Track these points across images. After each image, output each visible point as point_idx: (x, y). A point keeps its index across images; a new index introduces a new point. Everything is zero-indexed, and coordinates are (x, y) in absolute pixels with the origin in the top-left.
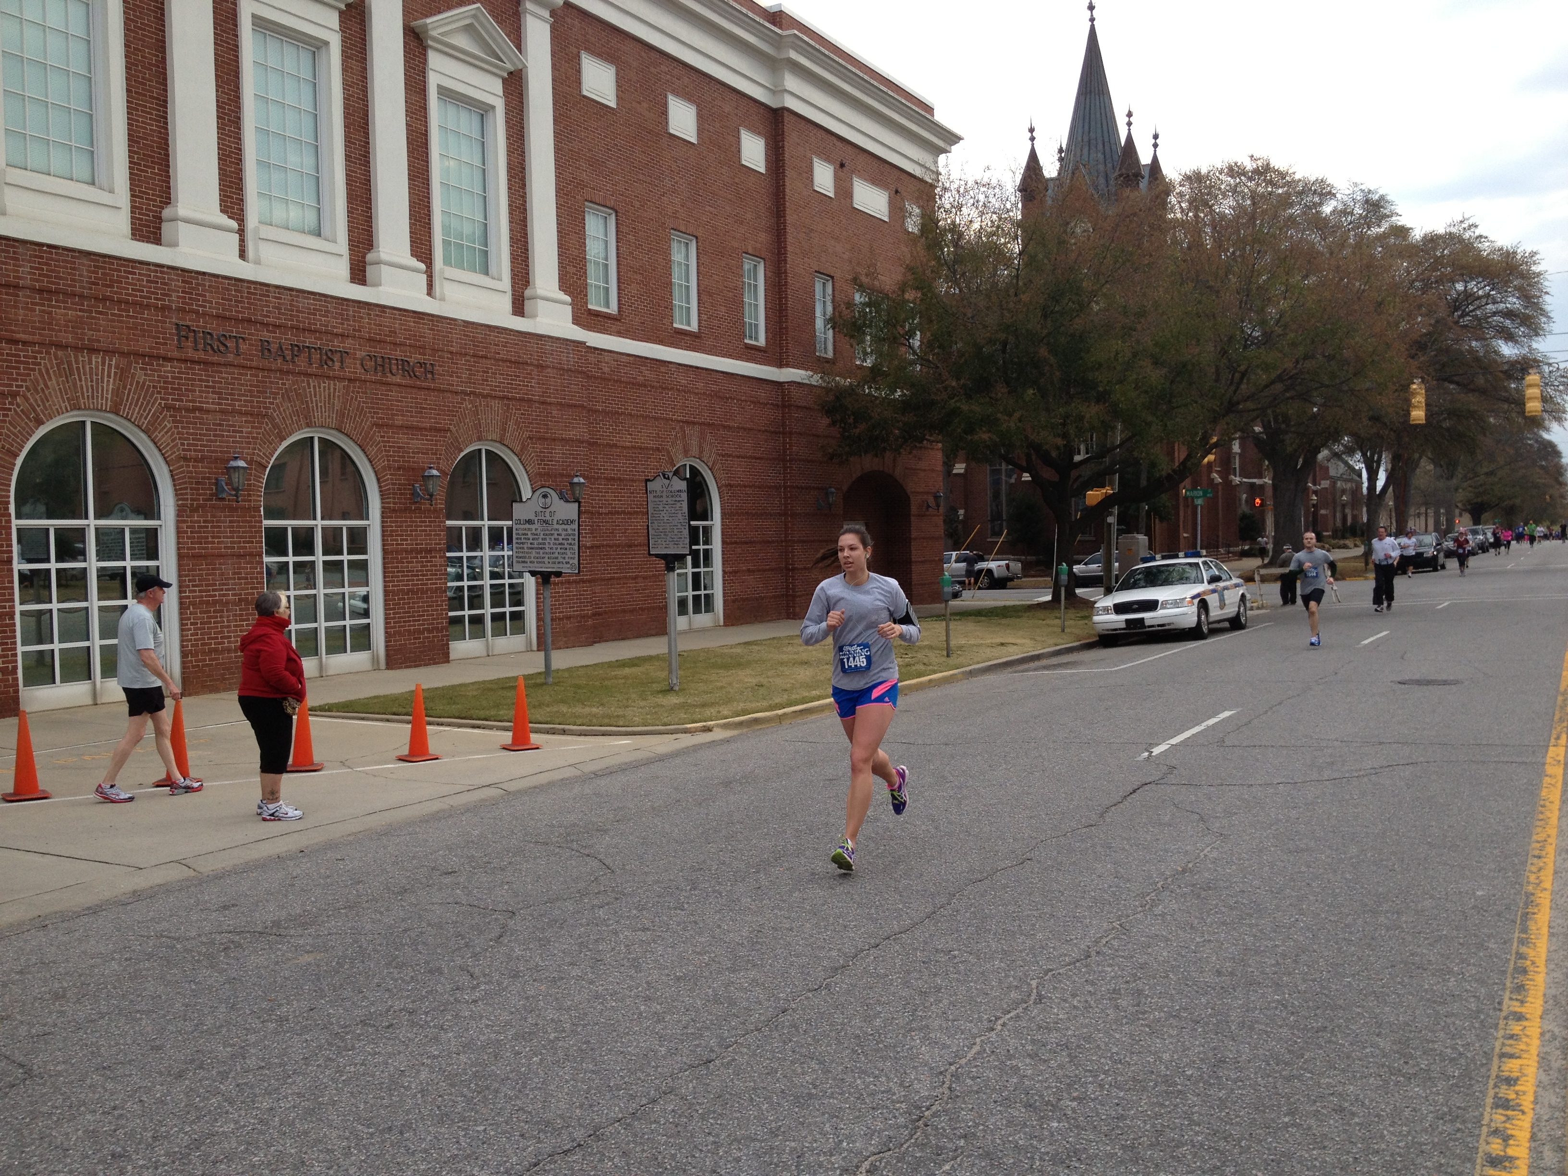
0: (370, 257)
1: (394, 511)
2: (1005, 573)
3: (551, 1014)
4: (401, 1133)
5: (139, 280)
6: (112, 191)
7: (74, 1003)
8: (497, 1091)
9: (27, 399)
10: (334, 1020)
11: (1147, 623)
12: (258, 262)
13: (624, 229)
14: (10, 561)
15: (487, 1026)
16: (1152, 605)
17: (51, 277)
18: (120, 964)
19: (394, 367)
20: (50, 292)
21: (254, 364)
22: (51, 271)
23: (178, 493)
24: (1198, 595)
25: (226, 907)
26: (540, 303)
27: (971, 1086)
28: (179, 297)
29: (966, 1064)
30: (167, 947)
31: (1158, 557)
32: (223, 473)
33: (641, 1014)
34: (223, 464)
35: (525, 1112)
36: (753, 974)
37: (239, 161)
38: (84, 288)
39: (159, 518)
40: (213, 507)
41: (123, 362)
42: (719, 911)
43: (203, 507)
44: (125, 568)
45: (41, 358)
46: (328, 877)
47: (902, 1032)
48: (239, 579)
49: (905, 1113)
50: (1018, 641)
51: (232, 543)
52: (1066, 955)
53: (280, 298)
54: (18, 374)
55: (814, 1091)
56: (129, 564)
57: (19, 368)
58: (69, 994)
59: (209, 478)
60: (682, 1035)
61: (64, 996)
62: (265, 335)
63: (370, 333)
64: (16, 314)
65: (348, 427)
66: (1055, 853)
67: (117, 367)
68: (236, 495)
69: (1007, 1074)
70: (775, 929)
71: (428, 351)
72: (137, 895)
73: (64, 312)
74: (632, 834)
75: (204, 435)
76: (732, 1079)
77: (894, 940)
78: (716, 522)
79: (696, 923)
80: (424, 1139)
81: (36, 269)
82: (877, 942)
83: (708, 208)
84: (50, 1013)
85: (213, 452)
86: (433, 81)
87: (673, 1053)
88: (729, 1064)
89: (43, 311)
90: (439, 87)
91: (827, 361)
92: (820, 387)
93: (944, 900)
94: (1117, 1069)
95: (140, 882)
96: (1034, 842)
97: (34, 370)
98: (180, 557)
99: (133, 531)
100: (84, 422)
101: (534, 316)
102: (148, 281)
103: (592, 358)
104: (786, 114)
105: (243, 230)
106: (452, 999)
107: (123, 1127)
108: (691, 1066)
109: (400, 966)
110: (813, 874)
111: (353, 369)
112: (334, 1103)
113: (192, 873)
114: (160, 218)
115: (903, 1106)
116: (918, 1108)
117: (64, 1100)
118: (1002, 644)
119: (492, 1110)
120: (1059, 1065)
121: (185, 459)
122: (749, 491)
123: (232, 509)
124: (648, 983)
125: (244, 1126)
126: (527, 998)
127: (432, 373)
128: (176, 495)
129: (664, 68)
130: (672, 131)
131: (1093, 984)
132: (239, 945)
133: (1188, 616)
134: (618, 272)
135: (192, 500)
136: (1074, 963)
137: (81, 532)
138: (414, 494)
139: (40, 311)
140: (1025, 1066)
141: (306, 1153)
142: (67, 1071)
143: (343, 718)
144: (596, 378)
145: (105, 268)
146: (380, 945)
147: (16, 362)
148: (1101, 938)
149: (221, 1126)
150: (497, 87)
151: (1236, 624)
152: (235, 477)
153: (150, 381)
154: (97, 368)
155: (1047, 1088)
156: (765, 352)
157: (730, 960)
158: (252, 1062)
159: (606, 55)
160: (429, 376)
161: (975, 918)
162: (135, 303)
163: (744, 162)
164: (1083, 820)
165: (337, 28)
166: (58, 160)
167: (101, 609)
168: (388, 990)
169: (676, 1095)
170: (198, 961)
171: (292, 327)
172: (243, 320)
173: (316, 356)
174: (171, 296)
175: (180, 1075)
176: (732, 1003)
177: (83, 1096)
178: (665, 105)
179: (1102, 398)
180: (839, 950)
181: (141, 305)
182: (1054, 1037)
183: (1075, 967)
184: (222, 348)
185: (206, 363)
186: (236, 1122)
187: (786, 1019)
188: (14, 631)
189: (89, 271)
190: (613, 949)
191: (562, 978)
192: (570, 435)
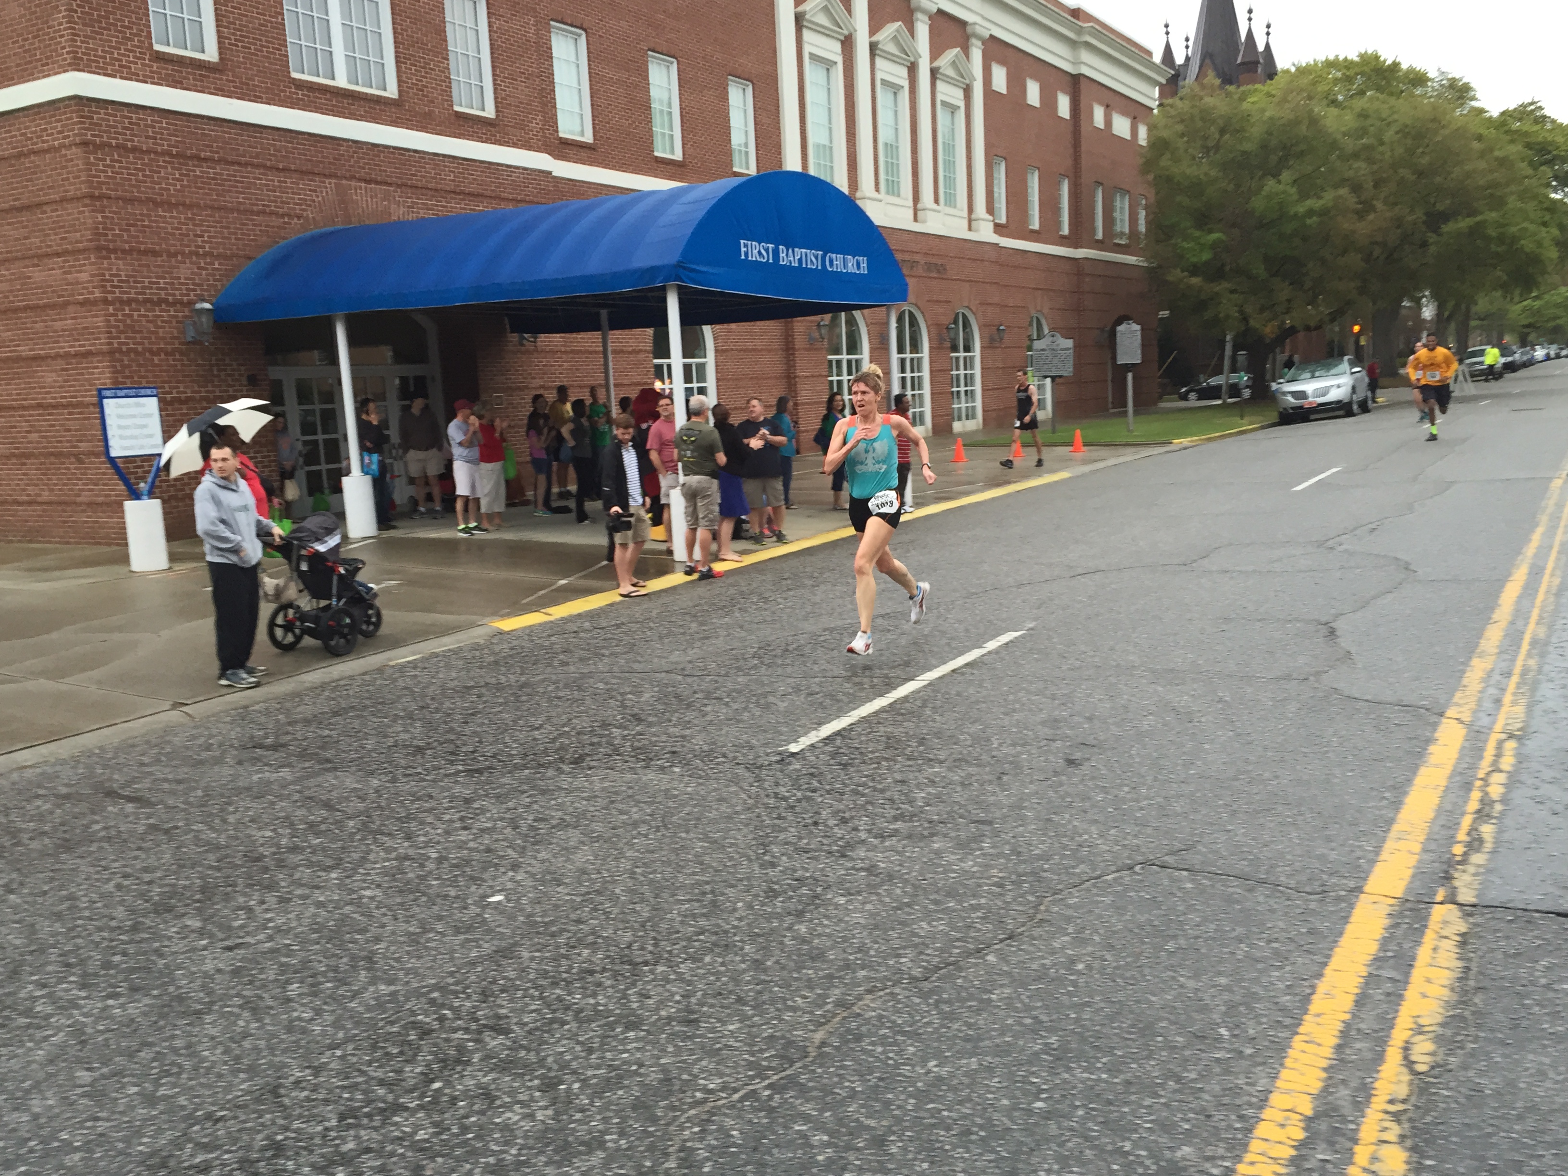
0: (920, 205)
1: (932, 348)
13: (1009, 170)
19: (933, 268)
26: (980, 222)
34: (883, 325)
37: (878, 162)
59: (879, 333)
71: (943, 257)
83: (1043, 148)
86: (940, 98)
90: (942, 101)
91: (1100, 242)
99: (855, 361)
101: (977, 231)
103: (1001, 253)
104: (1082, 79)
105: (883, 200)
111: (922, 270)
122: (1063, 331)
127: (944, 269)
129: (1025, 61)
130: (1028, 102)
134: (1006, 198)
150: (962, 95)
156: (1069, 239)
159: (1002, 62)
163: (1059, 114)
165: (907, 78)
178: (1026, 85)
192: (993, 301)
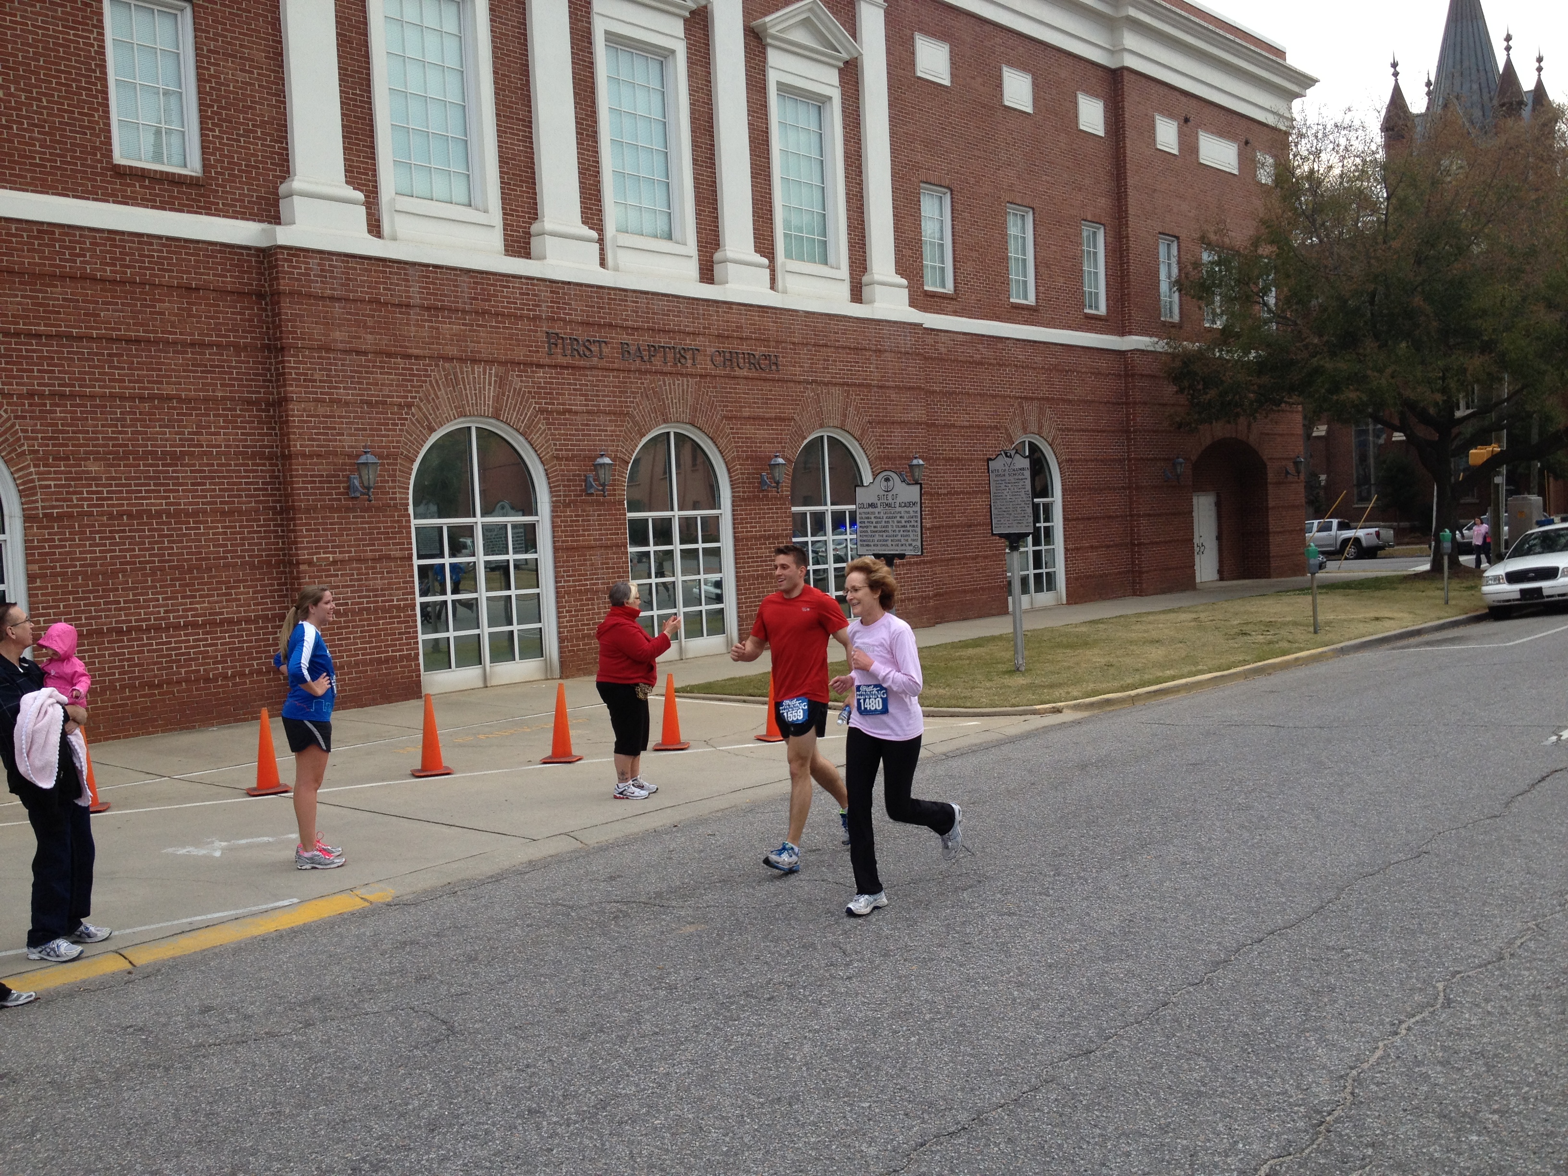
0: (717, 256)
1: (744, 499)
2: (1375, 541)
3: (924, 995)
4: (790, 1104)
5: (513, 293)
6: (486, 211)
7: (486, 966)
8: (878, 1068)
9: (420, 409)
10: (718, 990)
11: (1546, 592)
12: (616, 269)
13: (959, 207)
14: (410, 558)
15: (864, 1003)
16: (1551, 573)
17: (436, 294)
18: (523, 931)
19: (741, 361)
20: (436, 308)
21: (616, 366)
22: (438, 289)
23: (553, 490)
25: (612, 878)
26: (877, 288)
27: (1376, 1092)
28: (548, 307)
29: (1369, 1069)
30: (563, 915)
31: (1557, 519)
32: (591, 470)
33: (1014, 1000)
34: (590, 461)
35: (907, 1091)
36: (1128, 964)
37: (597, 173)
38: (465, 303)
39: (537, 515)
40: (583, 502)
41: (502, 369)
42: (1087, 898)
43: (575, 502)
44: (508, 561)
45: (432, 371)
46: (702, 851)
47: (1295, 1032)
48: (607, 568)
49: (1305, 1117)
50: (1395, 615)
51: (601, 535)
52: (1475, 957)
53: (637, 302)
54: (412, 386)
55: (1202, 1088)
56: (511, 557)
57: (412, 381)
58: (480, 957)
59: (579, 475)
60: (1059, 1023)
61: (476, 959)
62: (625, 338)
63: (718, 329)
64: (408, 331)
65: (700, 422)
66: (1455, 846)
67: (496, 376)
68: (603, 490)
69: (1416, 1081)
70: (1148, 919)
71: (772, 344)
72: (532, 865)
73: (449, 327)
74: (989, 816)
75: (574, 435)
76: (1115, 1072)
77: (1279, 935)
78: (1057, 498)
79: (1062, 908)
80: (812, 1112)
81: (424, 288)
82: (1261, 936)
83: (1044, 178)
84: (466, 974)
85: (581, 450)
86: (773, 78)
87: (1051, 1041)
88: (1110, 1057)
89: (432, 327)
90: (778, 83)
91: (1173, 325)
92: (1166, 353)
93: (1332, 895)
94: (1543, 1081)
95: (535, 852)
96: (1430, 834)
97: (426, 382)
98: (556, 549)
99: (514, 527)
100: (469, 428)
101: (871, 302)
102: (521, 294)
103: (929, 340)
104: (1125, 73)
105: (602, 240)
106: (827, 975)
107: (537, 1084)
108: (1071, 1056)
109: (776, 940)
110: (1184, 863)
111: (704, 365)
112: (725, 1072)
113: (581, 846)
114: (529, 233)
115: (1302, 1109)
116: (1319, 1112)
117: (483, 1057)
118: (1377, 619)
119: (875, 1087)
120: (1474, 1074)
121: (557, 458)
122: (1091, 465)
123: (600, 504)
124: (1018, 968)
125: (644, 1089)
126: (900, 977)
127: (776, 364)
128: (551, 492)
129: (998, 40)
130: (1007, 103)
131: (1508, 988)
132: (626, 915)
134: (954, 251)
135: (565, 496)
136: (1485, 965)
137: (469, 530)
138: (762, 482)
139: (430, 327)
140: (1437, 1074)
141: (702, 1119)
142: (484, 1028)
143: (704, 699)
144: (935, 358)
145: (483, 284)
146: (755, 919)
147: (410, 375)
148: (1515, 938)
149: (624, 1089)
150: (833, 77)
152: (601, 473)
153: (526, 387)
154: (479, 377)
155: (1463, 1098)
156: (1106, 320)
157: (1102, 949)
158: (647, 1027)
159: (939, 35)
160: (774, 367)
161: (1369, 914)
162: (510, 315)
163: (1082, 127)
164: (1486, 811)
165: (682, 35)
166: (439, 187)
167: (488, 599)
168: (766, 963)
169: (1058, 1084)
170: (591, 929)
171: (649, 329)
172: (605, 325)
173: (670, 355)
174: (540, 306)
175: (583, 1038)
176: (1109, 993)
177: (499, 1053)
178: (1000, 78)
179: (1487, 347)
180: (1219, 943)
181: (516, 316)
182: (1466, 1045)
183: (1487, 970)
184: (587, 353)
185: (573, 368)
186: (637, 1085)
187: (1167, 1012)
188: (416, 621)
189: (469, 288)
190: (980, 933)
191: (933, 960)
192: (911, 416)
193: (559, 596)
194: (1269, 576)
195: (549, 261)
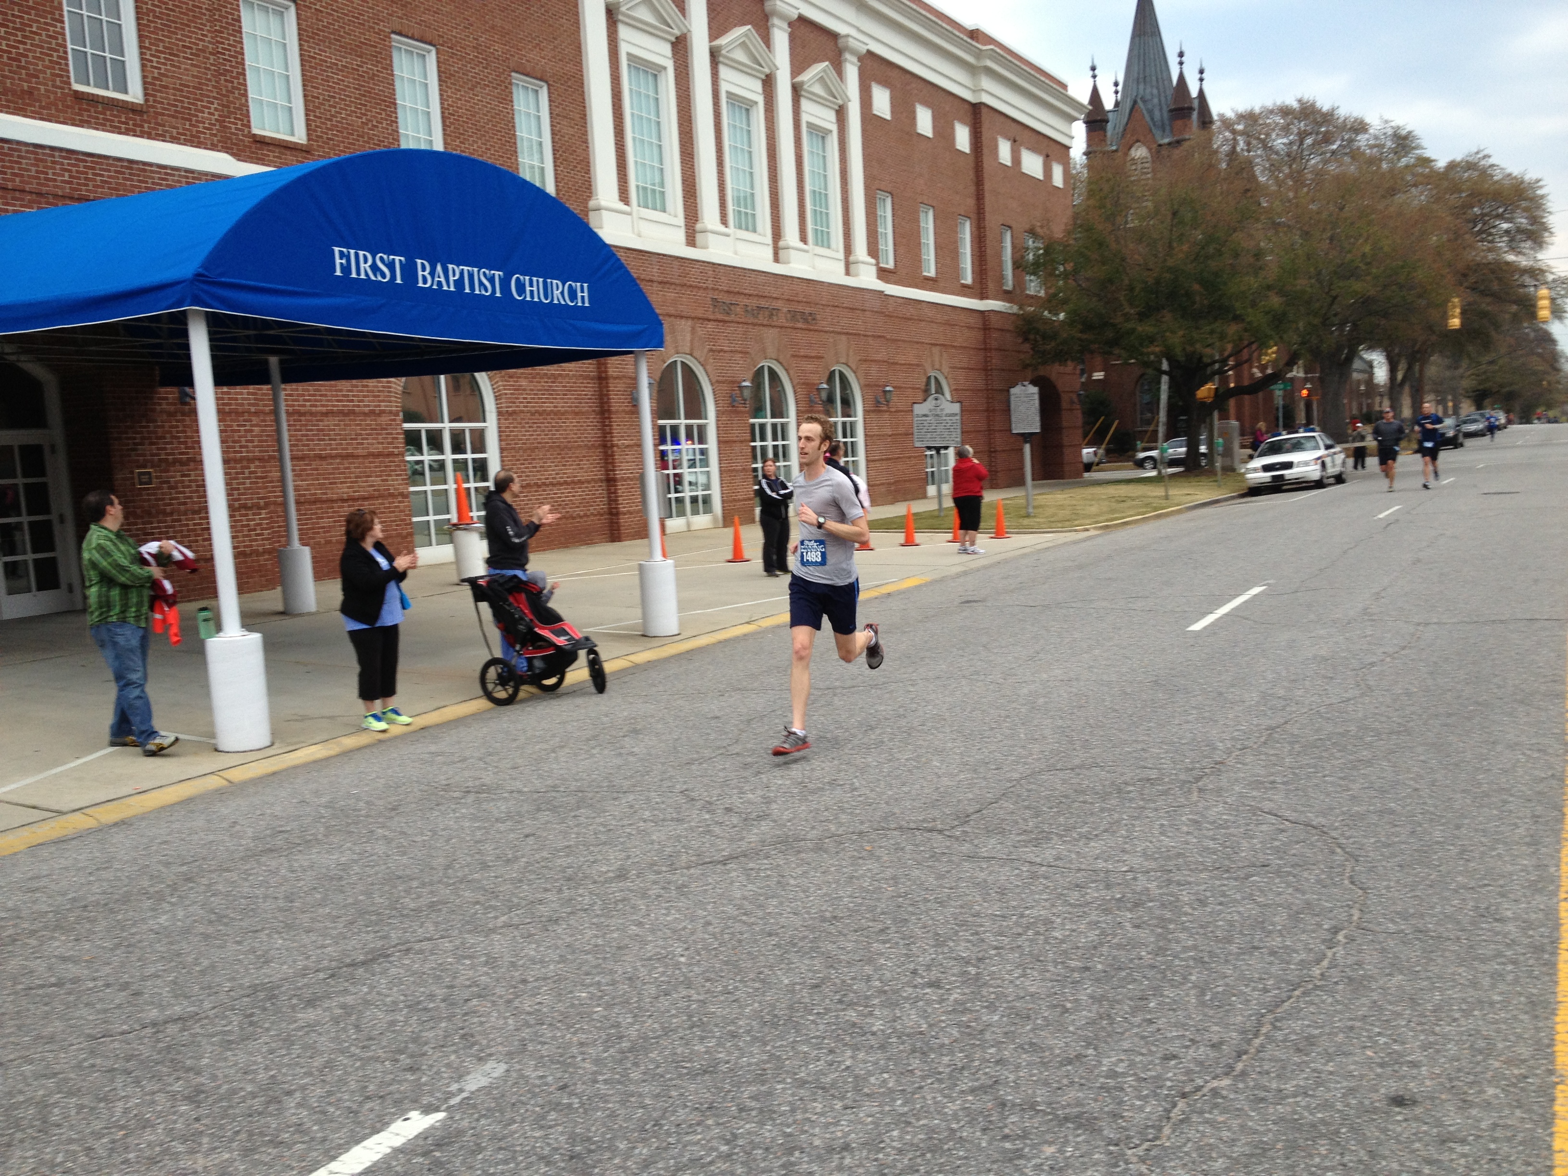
0: (781, 244)
6: (676, 216)
11: (1286, 477)
12: (736, 254)
13: (896, 207)
16: (1288, 465)
20: (664, 283)
21: (742, 320)
23: (716, 403)
24: (1318, 458)
28: (711, 280)
37: (725, 189)
38: (675, 279)
39: (705, 419)
40: (731, 411)
41: (693, 323)
43: (727, 411)
48: (743, 456)
51: (738, 433)
53: (750, 277)
56: (697, 448)
59: (730, 393)
62: (746, 301)
63: (787, 295)
65: (780, 358)
67: (691, 327)
71: (812, 305)
73: (671, 295)
75: (726, 366)
81: (659, 269)
83: (940, 185)
85: (729, 377)
91: (1010, 292)
98: (718, 442)
99: (698, 426)
100: (677, 361)
101: (856, 275)
102: (700, 272)
104: (983, 107)
105: (730, 234)
114: (696, 231)
121: (719, 382)
122: (967, 393)
123: (738, 412)
127: (814, 319)
129: (914, 85)
130: (919, 131)
133: (1313, 472)
134: (894, 237)
135: (722, 407)
137: (678, 428)
139: (662, 295)
144: (888, 316)
145: (683, 266)
151: (1339, 479)
152: (744, 392)
153: (704, 334)
154: (686, 328)
159: (885, 83)
160: (814, 322)
163: (957, 147)
166: (652, 200)
171: (756, 295)
172: (736, 293)
173: (766, 313)
174: (708, 280)
178: (915, 112)
181: (697, 287)
184: (730, 312)
185: (724, 321)
192: (879, 357)
193: (721, 472)
194: (1061, 477)
195: (711, 250)
